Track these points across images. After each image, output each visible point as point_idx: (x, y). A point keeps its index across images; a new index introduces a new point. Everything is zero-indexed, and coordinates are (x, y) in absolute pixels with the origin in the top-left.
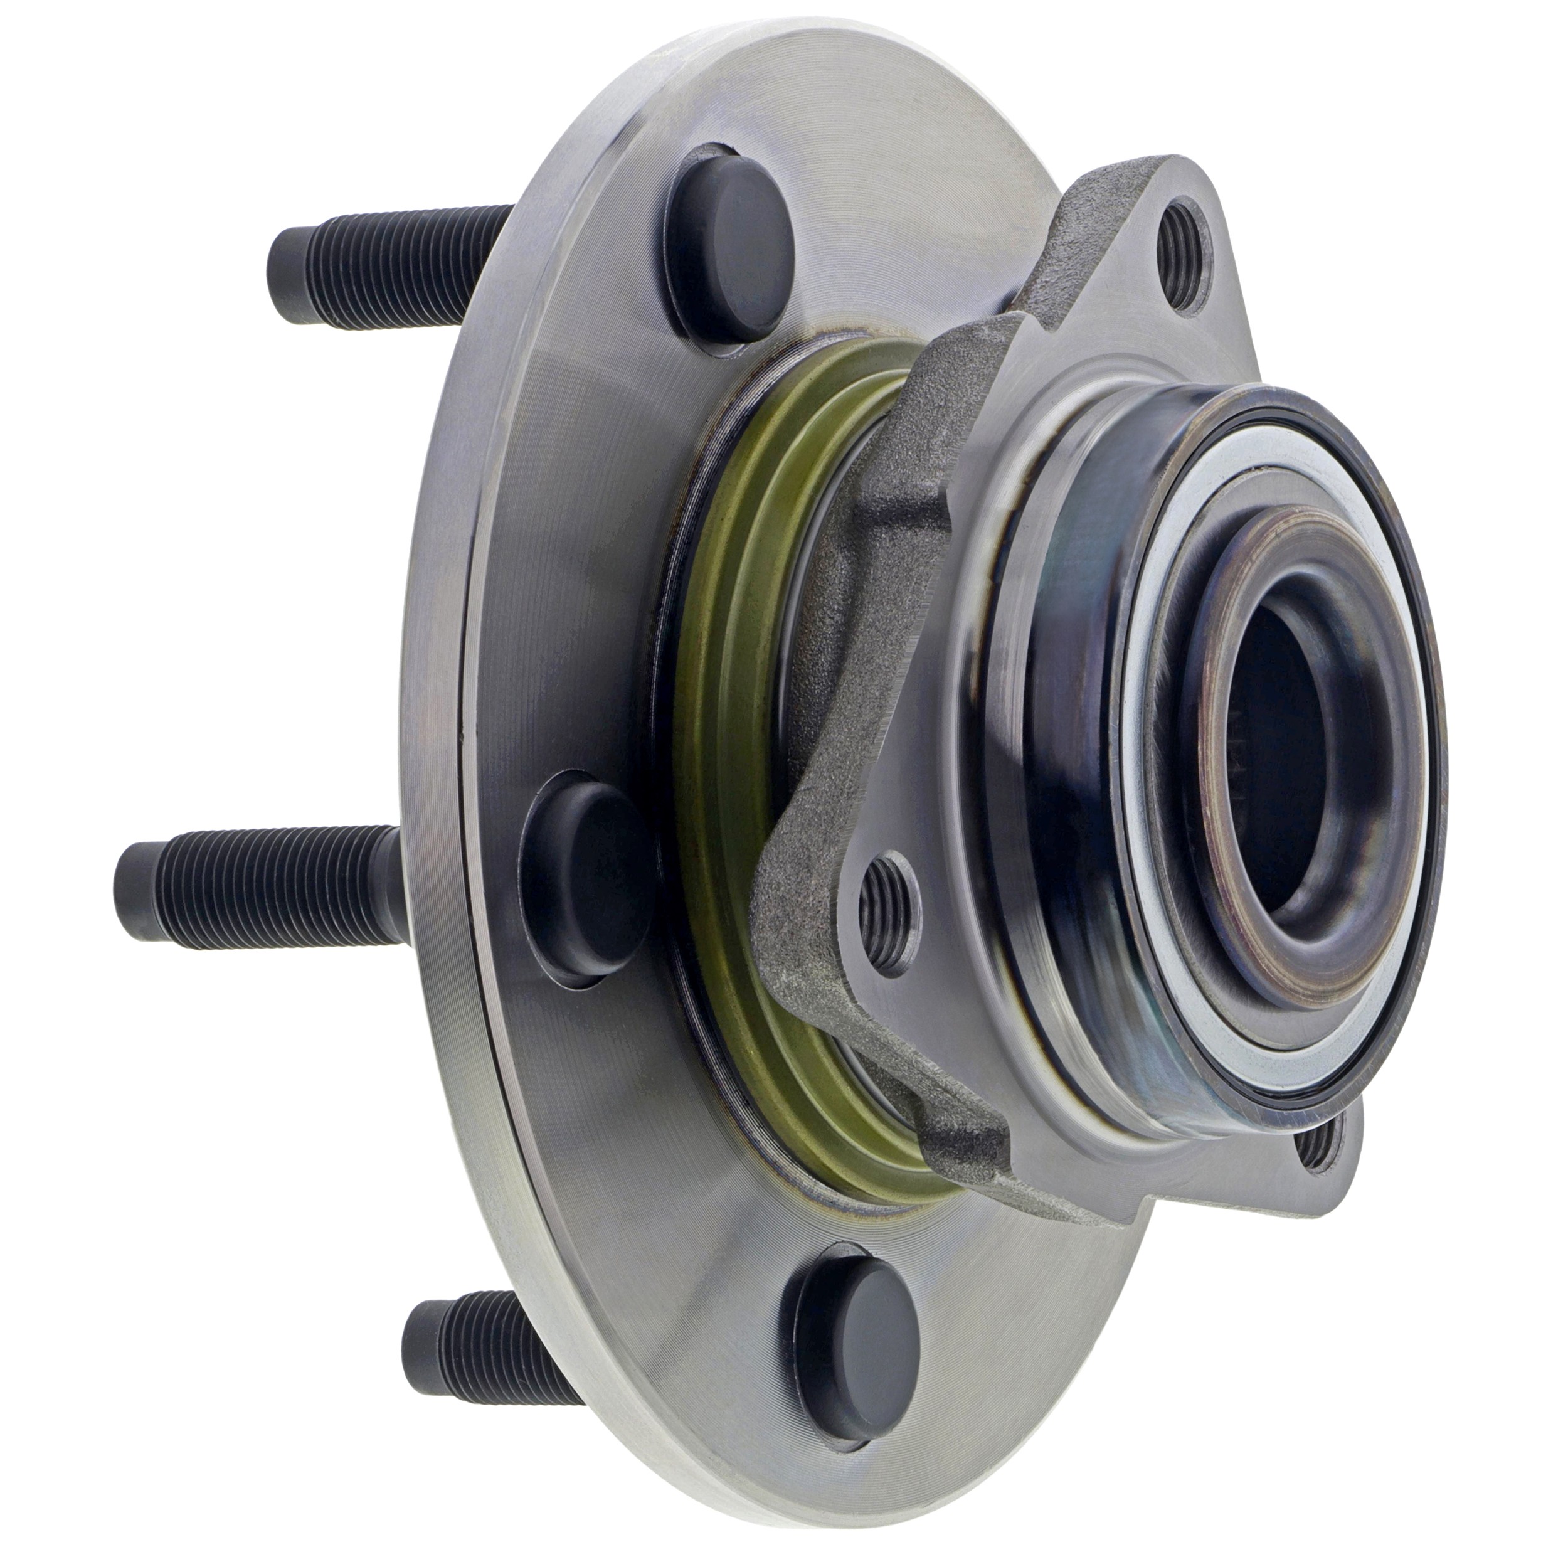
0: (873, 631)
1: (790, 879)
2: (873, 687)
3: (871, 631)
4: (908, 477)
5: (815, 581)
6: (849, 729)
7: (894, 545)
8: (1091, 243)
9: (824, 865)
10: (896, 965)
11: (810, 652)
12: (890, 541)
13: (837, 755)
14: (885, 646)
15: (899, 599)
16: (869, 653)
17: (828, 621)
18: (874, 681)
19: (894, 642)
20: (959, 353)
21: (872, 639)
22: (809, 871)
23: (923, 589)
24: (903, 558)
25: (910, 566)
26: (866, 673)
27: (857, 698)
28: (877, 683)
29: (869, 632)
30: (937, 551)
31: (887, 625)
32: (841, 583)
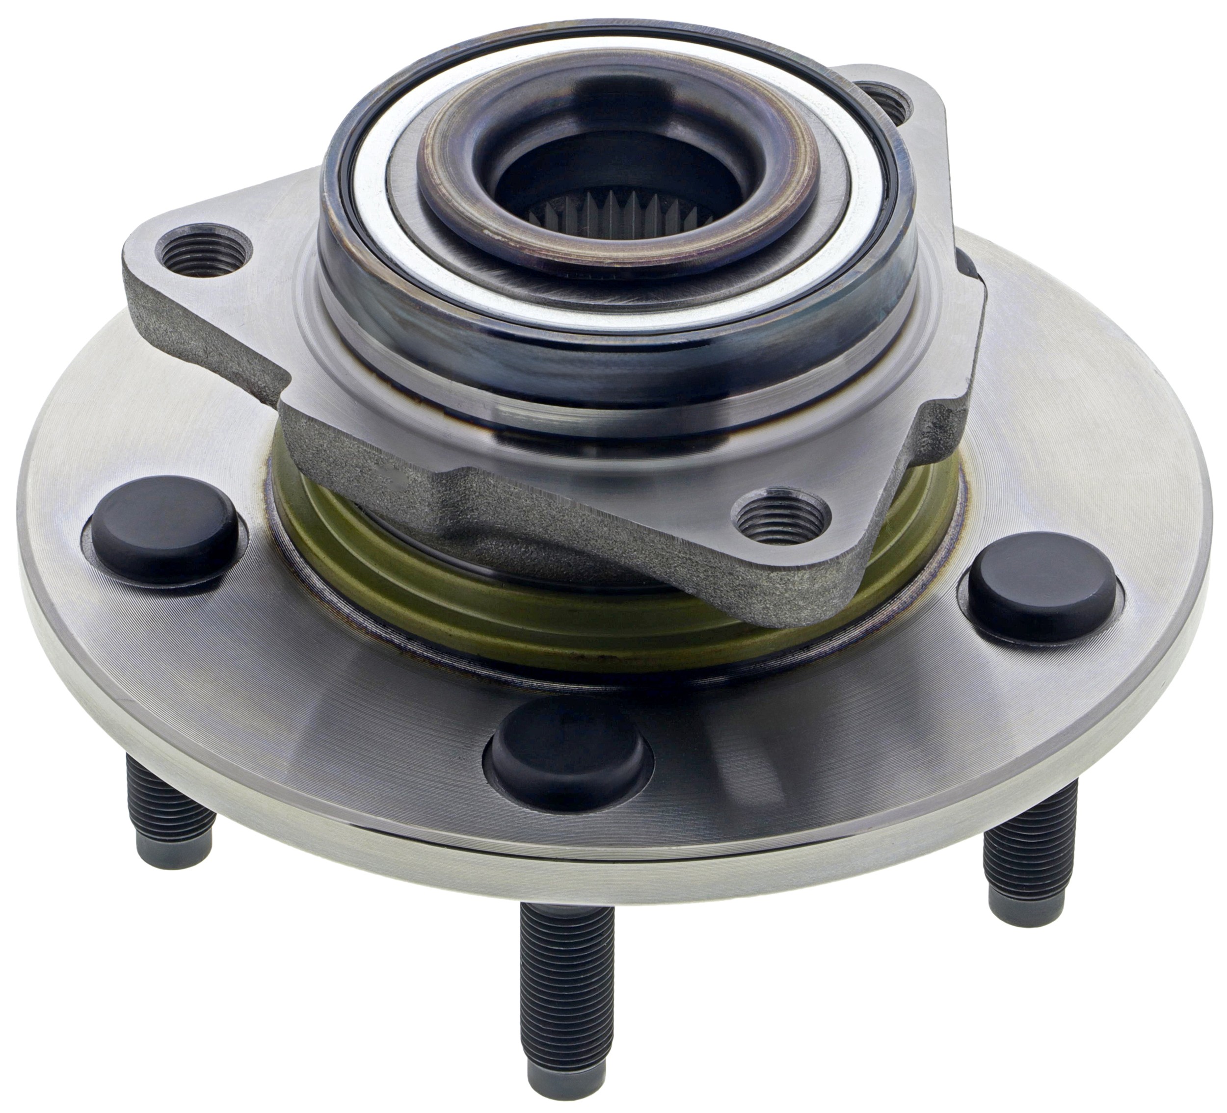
0: (550, 528)
1: (761, 600)
2: (599, 532)
3: (550, 529)
4: (423, 500)
5: (500, 564)
6: (635, 551)
7: (477, 509)
8: (206, 337)
9: (751, 576)
10: (818, 508)
11: (559, 568)
12: (473, 512)
13: (656, 561)
14: (564, 521)
15: (524, 508)
16: (570, 533)
17: (534, 556)
18: (594, 531)
19: (561, 514)
20: (313, 454)
21: (557, 530)
22: (756, 587)
23: (516, 490)
24: (489, 503)
25: (496, 499)
26: (587, 536)
27: (608, 544)
28: (596, 529)
29: (551, 531)
30: (484, 478)
31: (547, 518)
32: (503, 545)
